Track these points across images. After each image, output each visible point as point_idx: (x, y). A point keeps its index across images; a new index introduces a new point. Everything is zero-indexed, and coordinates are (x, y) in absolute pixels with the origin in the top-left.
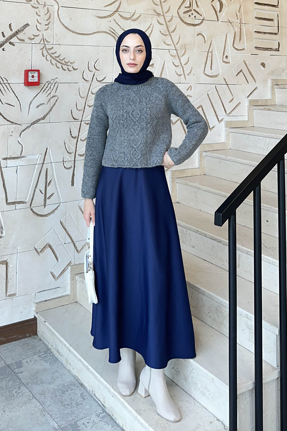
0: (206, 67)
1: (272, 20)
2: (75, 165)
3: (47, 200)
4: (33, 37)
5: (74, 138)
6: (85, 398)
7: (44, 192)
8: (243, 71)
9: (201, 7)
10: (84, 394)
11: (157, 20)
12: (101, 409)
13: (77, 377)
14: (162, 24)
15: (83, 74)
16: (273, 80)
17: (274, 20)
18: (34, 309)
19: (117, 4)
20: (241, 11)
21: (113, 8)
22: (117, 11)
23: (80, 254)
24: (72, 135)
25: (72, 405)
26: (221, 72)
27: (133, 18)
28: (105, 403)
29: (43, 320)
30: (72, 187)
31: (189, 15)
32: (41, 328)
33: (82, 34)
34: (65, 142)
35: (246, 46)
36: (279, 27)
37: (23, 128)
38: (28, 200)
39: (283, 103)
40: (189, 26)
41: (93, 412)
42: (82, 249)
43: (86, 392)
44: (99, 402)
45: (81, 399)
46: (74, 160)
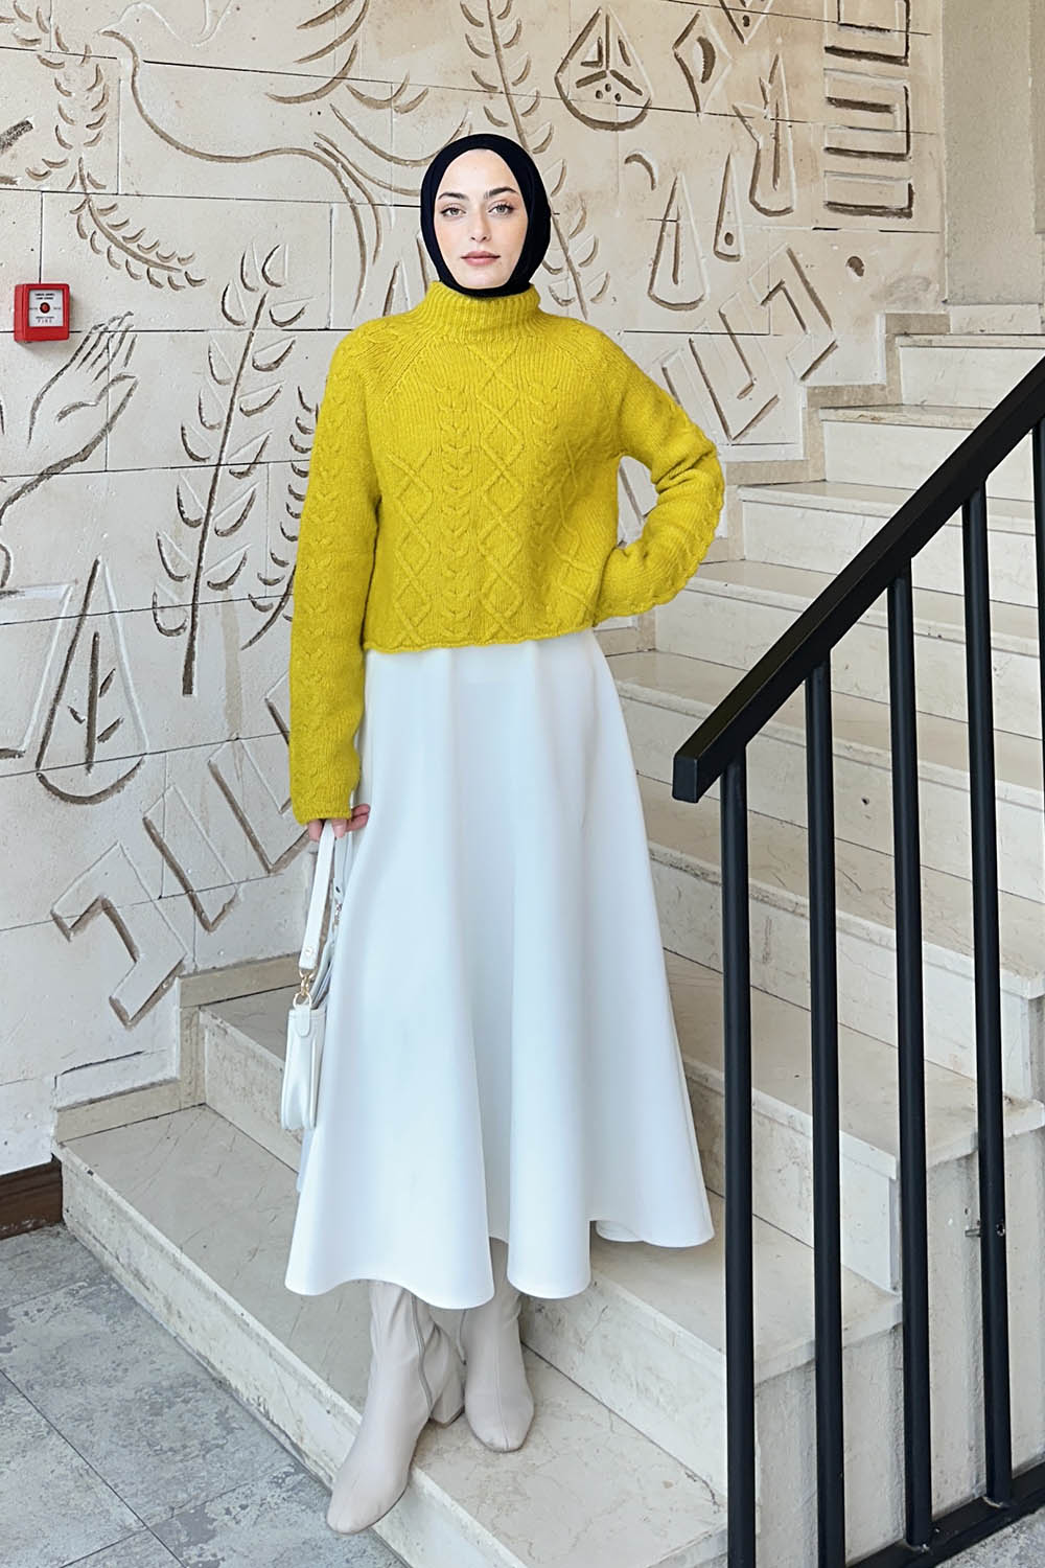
0: (657, 275)
1: (886, 108)
2: (197, 620)
3: (98, 746)
4: (43, 169)
5: (193, 524)
6: (234, 1425)
7: (84, 717)
8: (785, 286)
9: (639, 62)
10: (231, 1412)
11: (485, 108)
12: (289, 1460)
13: (204, 1358)
14: (501, 122)
15: (223, 299)
16: (889, 317)
17: (892, 109)
18: (52, 1131)
19: (343, 52)
20: (780, 76)
21: (330, 66)
22: (342, 76)
23: (212, 934)
24: (185, 516)
25: (188, 1450)
26: (708, 291)
27: (398, 103)
28: (302, 1439)
29: (85, 1167)
30: (187, 698)
31: (598, 92)
32: (76, 1196)
33: (221, 158)
34: (159, 541)
35: (795, 197)
36: (912, 134)
37: (11, 492)
38: (28, 743)
39: (924, 398)
40: (594, 128)
41: (260, 1473)
42: (220, 915)
43: (236, 1406)
44: (282, 1439)
45: (217, 1431)
46: (193, 604)
